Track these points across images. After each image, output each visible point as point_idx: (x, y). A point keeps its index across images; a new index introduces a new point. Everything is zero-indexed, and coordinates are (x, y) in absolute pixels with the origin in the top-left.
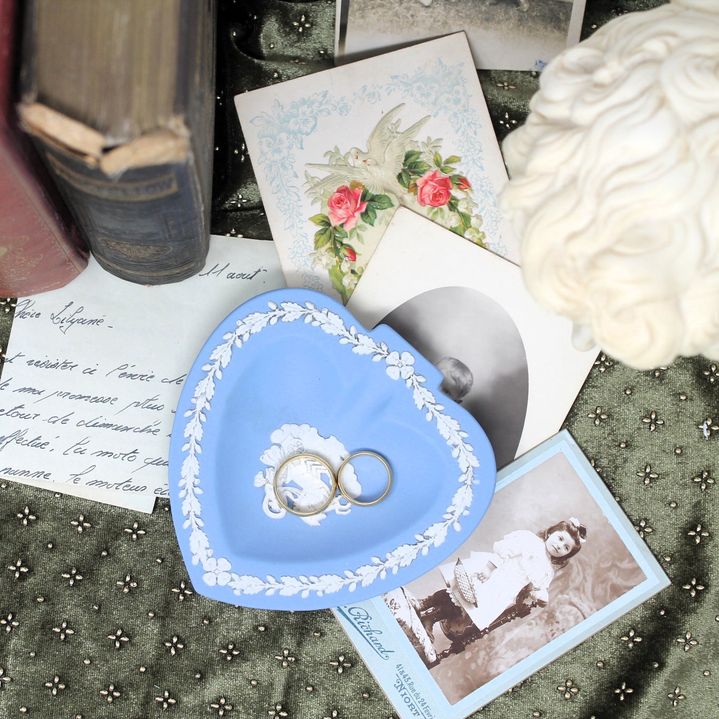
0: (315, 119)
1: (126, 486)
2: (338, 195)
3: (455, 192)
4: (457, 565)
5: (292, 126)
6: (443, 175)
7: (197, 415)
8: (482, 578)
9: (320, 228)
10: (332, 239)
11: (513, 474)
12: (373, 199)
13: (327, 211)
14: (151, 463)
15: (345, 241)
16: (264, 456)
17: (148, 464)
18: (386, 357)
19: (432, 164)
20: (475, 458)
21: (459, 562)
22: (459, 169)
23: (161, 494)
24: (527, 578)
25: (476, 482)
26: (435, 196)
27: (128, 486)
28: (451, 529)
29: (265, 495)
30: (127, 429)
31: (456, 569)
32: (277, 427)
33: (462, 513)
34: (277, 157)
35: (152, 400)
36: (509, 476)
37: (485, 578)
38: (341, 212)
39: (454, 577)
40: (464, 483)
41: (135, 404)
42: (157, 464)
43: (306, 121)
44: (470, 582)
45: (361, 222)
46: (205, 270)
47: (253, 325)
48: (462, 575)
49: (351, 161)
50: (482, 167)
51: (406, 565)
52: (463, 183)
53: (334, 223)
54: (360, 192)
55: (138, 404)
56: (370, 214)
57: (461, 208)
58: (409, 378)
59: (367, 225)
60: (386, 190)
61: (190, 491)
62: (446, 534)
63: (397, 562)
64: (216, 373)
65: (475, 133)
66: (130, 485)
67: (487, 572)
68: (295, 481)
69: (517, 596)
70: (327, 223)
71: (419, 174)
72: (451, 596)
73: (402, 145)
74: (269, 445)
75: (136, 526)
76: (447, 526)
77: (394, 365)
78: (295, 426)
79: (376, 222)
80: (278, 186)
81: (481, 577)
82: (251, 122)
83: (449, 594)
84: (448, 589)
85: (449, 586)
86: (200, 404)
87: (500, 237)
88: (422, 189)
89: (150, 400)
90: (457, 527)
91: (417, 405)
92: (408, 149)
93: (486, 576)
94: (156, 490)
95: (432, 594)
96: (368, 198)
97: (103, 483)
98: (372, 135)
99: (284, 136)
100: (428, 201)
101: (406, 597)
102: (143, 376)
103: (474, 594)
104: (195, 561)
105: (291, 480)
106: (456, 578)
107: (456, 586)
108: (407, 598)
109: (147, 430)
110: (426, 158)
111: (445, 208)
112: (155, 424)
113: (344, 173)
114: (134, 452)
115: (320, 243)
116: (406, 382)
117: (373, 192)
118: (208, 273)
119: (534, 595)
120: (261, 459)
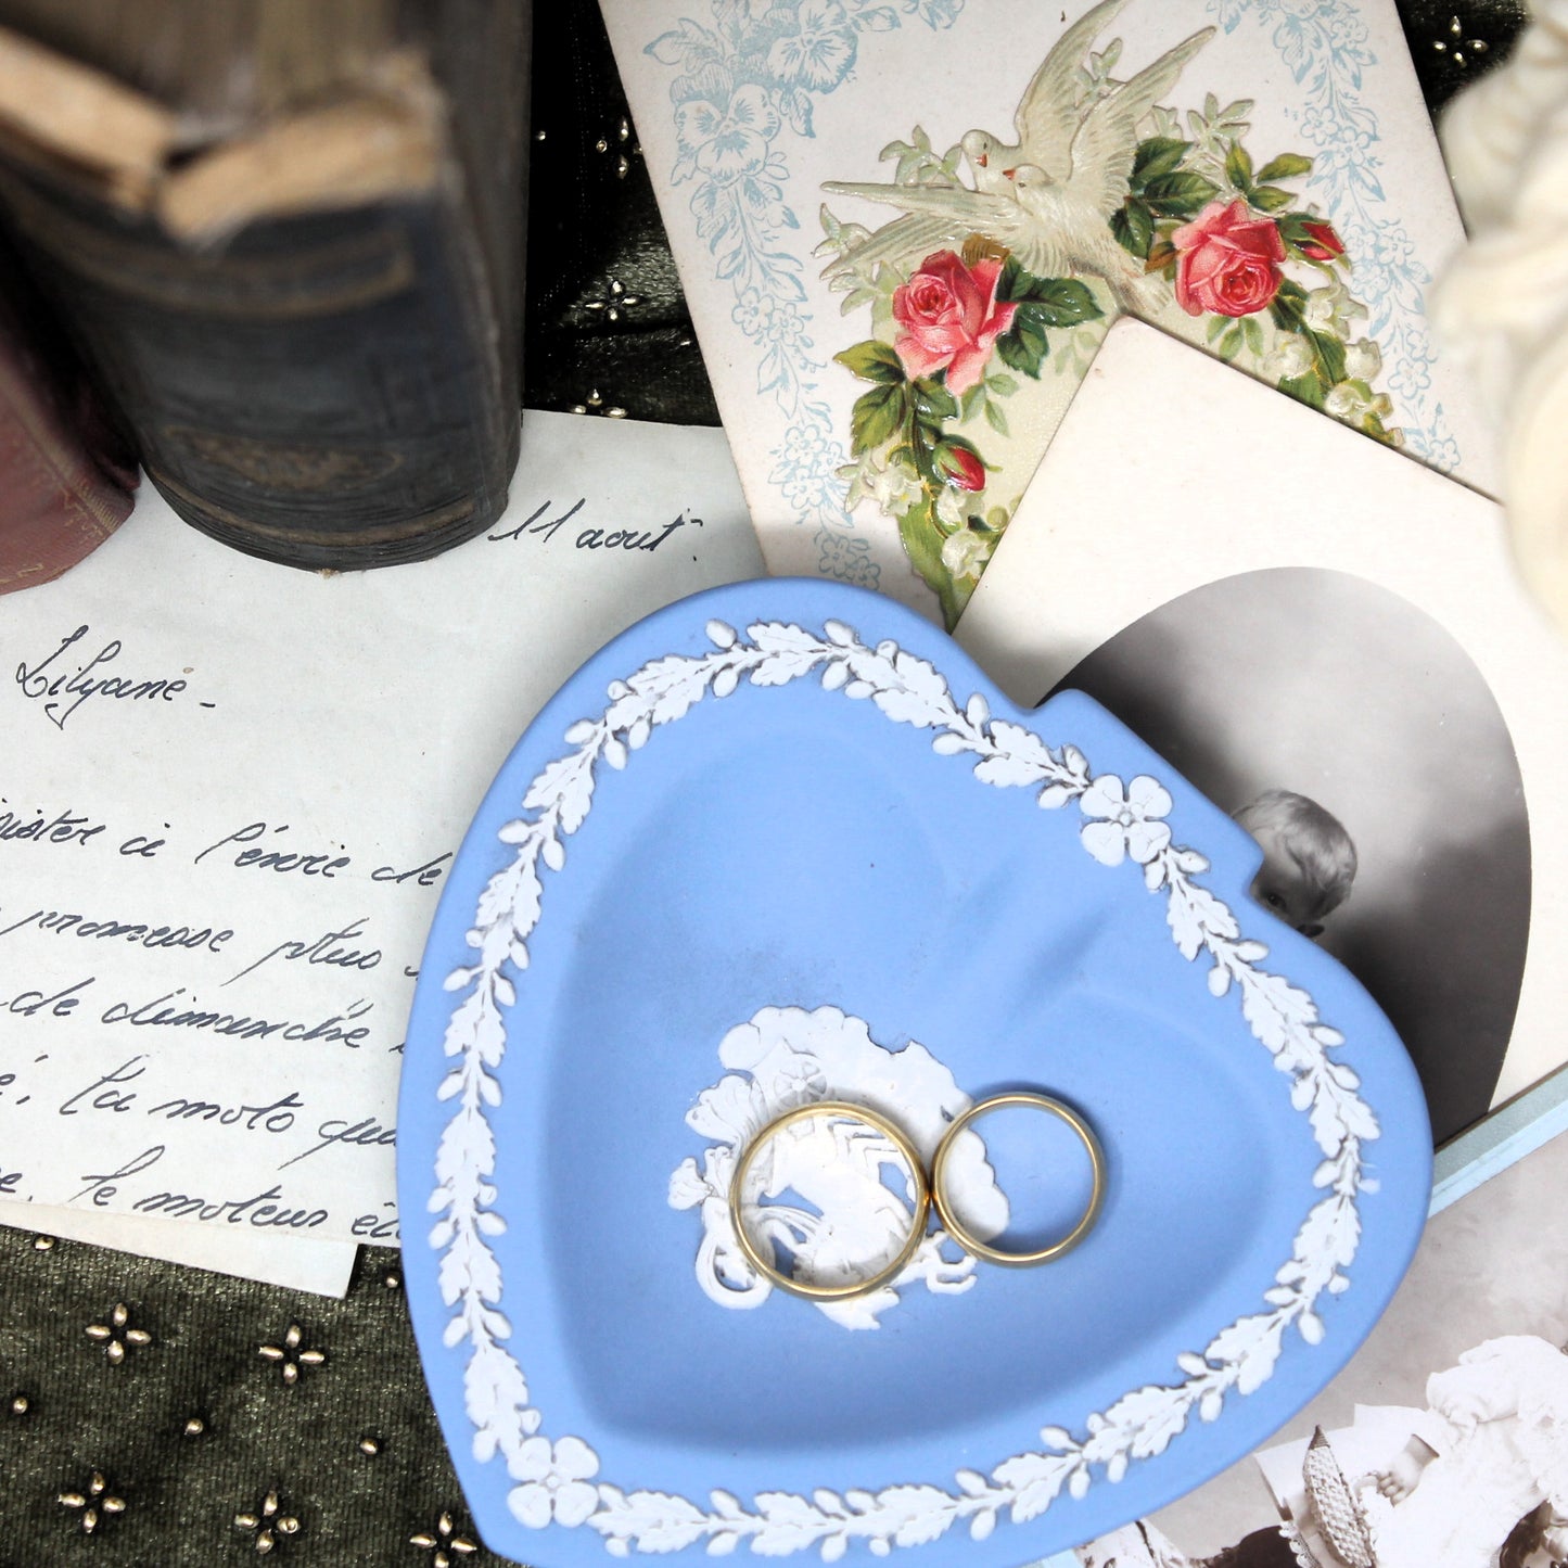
0: (852, 39)
1: (263, 1211)
2: (924, 281)
3: (1296, 270)
4: (1312, 1447)
5: (777, 62)
6: (1257, 216)
7: (484, 985)
8: (1391, 1489)
9: (868, 386)
10: (908, 422)
11: (1486, 1156)
12: (1038, 292)
13: (890, 332)
14: (341, 1136)
15: (950, 427)
16: (699, 1110)
17: (333, 1138)
18: (1080, 795)
19: (1221, 180)
20: (1363, 1110)
21: (1317, 1440)
22: (1304, 196)
23: (374, 1234)
24: (1535, 1488)
25: (1370, 1186)
26: (1231, 280)
27: (267, 1210)
28: (1291, 1337)
29: (702, 1234)
30: (264, 1029)
31: (1311, 1462)
32: (739, 1015)
33: (1325, 1287)
34: (731, 162)
35: (342, 936)
36: (1474, 1164)
37: (1400, 1489)
38: (935, 336)
39: (1301, 1486)
40: (1331, 1191)
41: (289, 951)
42: (359, 1140)
43: (821, 48)
44: (1355, 1499)
45: (998, 366)
46: (507, 523)
47: (661, 696)
48: (1329, 1481)
49: (965, 173)
50: (1378, 191)
51: (1151, 1453)
52: (1318, 238)
53: (916, 368)
54: (994, 270)
55: (297, 950)
56: (1027, 340)
57: (1316, 318)
58: (1156, 859)
59: (1019, 377)
60: (1076, 264)
61: (466, 1226)
62: (1275, 1351)
63: (1123, 1443)
64: (544, 850)
65: (1357, 81)
66: (273, 1208)
67: (1406, 1470)
68: (799, 1188)
69: (1504, 1546)
70: (887, 369)
71: (1181, 212)
72: (1294, 1547)
73: (1125, 121)
74: (714, 1075)
75: (294, 1337)
76: (1279, 1327)
77: (1105, 820)
78: (797, 1014)
79: (1047, 366)
80: (735, 254)
81: (1388, 1486)
82: (649, 49)
83: (1286, 1541)
84: (1284, 1524)
85: (1286, 1514)
86: (496, 947)
87: (1439, 410)
88: (1189, 260)
89: (336, 937)
90: (1311, 1330)
91: (1179, 945)
92: (1146, 132)
93: (1404, 1483)
94: (358, 1223)
95: (1233, 1541)
96: (1021, 288)
97: (187, 1202)
98: (1032, 91)
99: (751, 94)
100: (1208, 297)
101: (1151, 1552)
102: (313, 860)
103: (1366, 1542)
104: (483, 1448)
105: (786, 1185)
106: (1309, 1490)
107: (1312, 1517)
108: (1157, 1555)
109: (327, 1031)
110: (1203, 162)
111: (1264, 318)
112: (353, 1011)
113: (942, 211)
114: (286, 1103)
115: (869, 434)
116: (1145, 874)
117: (1035, 270)
118: (517, 533)
119: (1556, 1541)
120: (689, 1118)
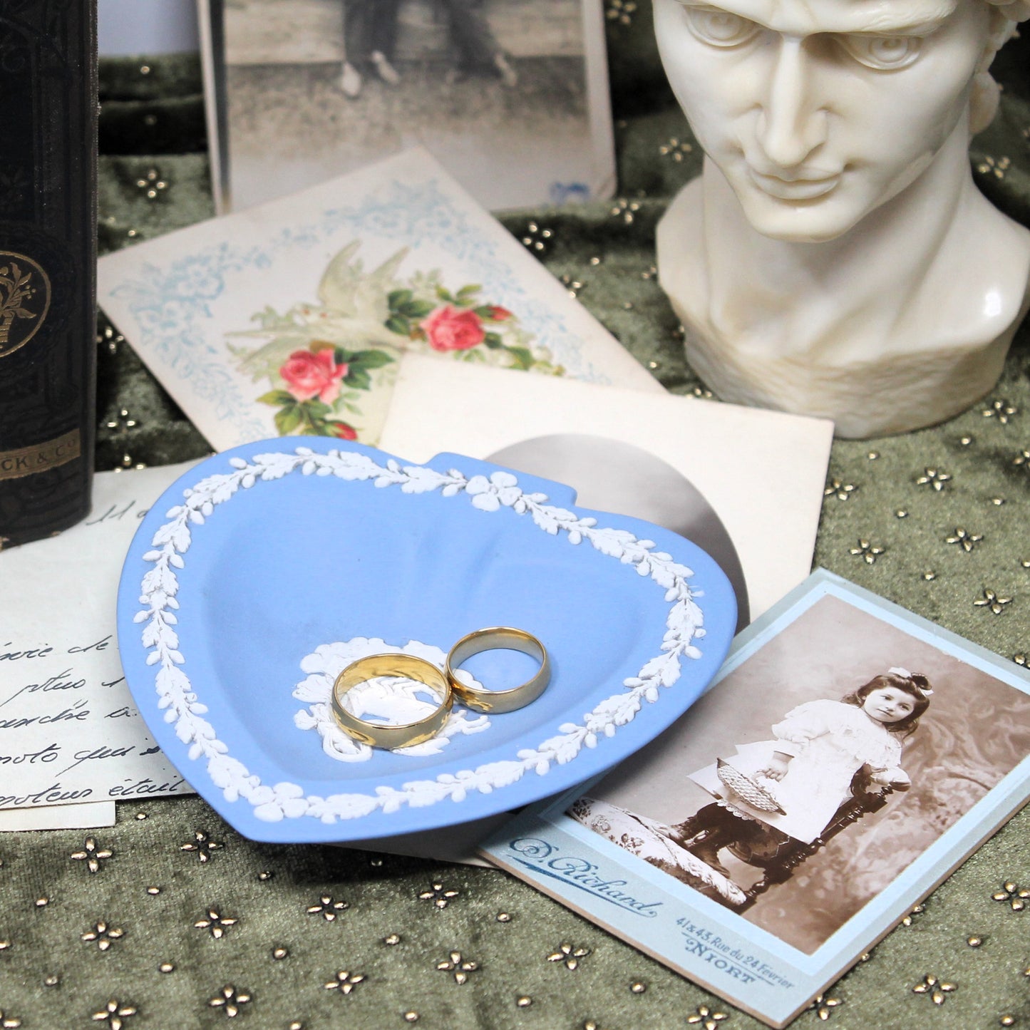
0: (218, 277)
1: (52, 795)
2: (294, 363)
3: (489, 327)
4: (719, 767)
5: (182, 289)
6: (460, 310)
7: (157, 616)
8: (773, 775)
9: (278, 409)
10: (306, 418)
12: (355, 358)
13: (282, 385)
14: (89, 757)
15: (329, 417)
16: (299, 691)
17: (84, 759)
18: (464, 488)
19: (436, 301)
20: (681, 566)
21: (720, 763)
22: (482, 300)
23: (123, 794)
24: (856, 759)
25: (699, 594)
26: (458, 336)
27: (55, 796)
28: (683, 657)
29: (321, 739)
30: (26, 722)
31: (721, 773)
32: (309, 649)
33: (693, 636)
34: (170, 332)
35: (59, 677)
37: (779, 774)
38: (307, 382)
39: (721, 784)
40: (676, 600)
41: (30, 689)
42: (100, 757)
43: (204, 283)
44: (755, 783)
45: (346, 389)
46: (95, 514)
47: (214, 491)
48: (736, 779)
49: (298, 320)
50: (520, 291)
51: (627, 721)
52: (495, 313)
53: (301, 397)
54: (331, 354)
55: (35, 688)
56: (358, 376)
57: (509, 341)
58: (518, 500)
59: (360, 391)
60: (373, 343)
61: (183, 710)
62: (678, 666)
64: (171, 560)
65: (491, 253)
66: (59, 793)
67: (779, 766)
68: (369, 712)
69: (851, 786)
70: (288, 400)
71: (420, 315)
72: (729, 809)
73: (377, 287)
74: (304, 676)
75: (90, 846)
76: (675, 656)
77: (483, 493)
78: (341, 644)
79: (372, 384)
80: (186, 368)
81: (769, 774)
82: (112, 294)
83: (724, 807)
84: (717, 801)
85: (718, 797)
86: (158, 601)
87: (590, 365)
88: (433, 333)
89: (55, 679)
90: (694, 652)
91: (546, 530)
92: (389, 289)
93: (780, 772)
94: (111, 791)
95: (693, 814)
96: (345, 358)
97: (5, 799)
98: (323, 282)
99: (173, 305)
100: (448, 343)
103: (770, 799)
104: (230, 796)
105: (362, 712)
106: (726, 784)
107: (733, 795)
108: (650, 827)
109: (66, 715)
110: (422, 294)
111: (482, 347)
112: (77, 706)
114: (50, 749)
115: (286, 426)
116: (514, 509)
117: (352, 348)
118: (101, 520)
119: (879, 778)
120: (294, 694)
